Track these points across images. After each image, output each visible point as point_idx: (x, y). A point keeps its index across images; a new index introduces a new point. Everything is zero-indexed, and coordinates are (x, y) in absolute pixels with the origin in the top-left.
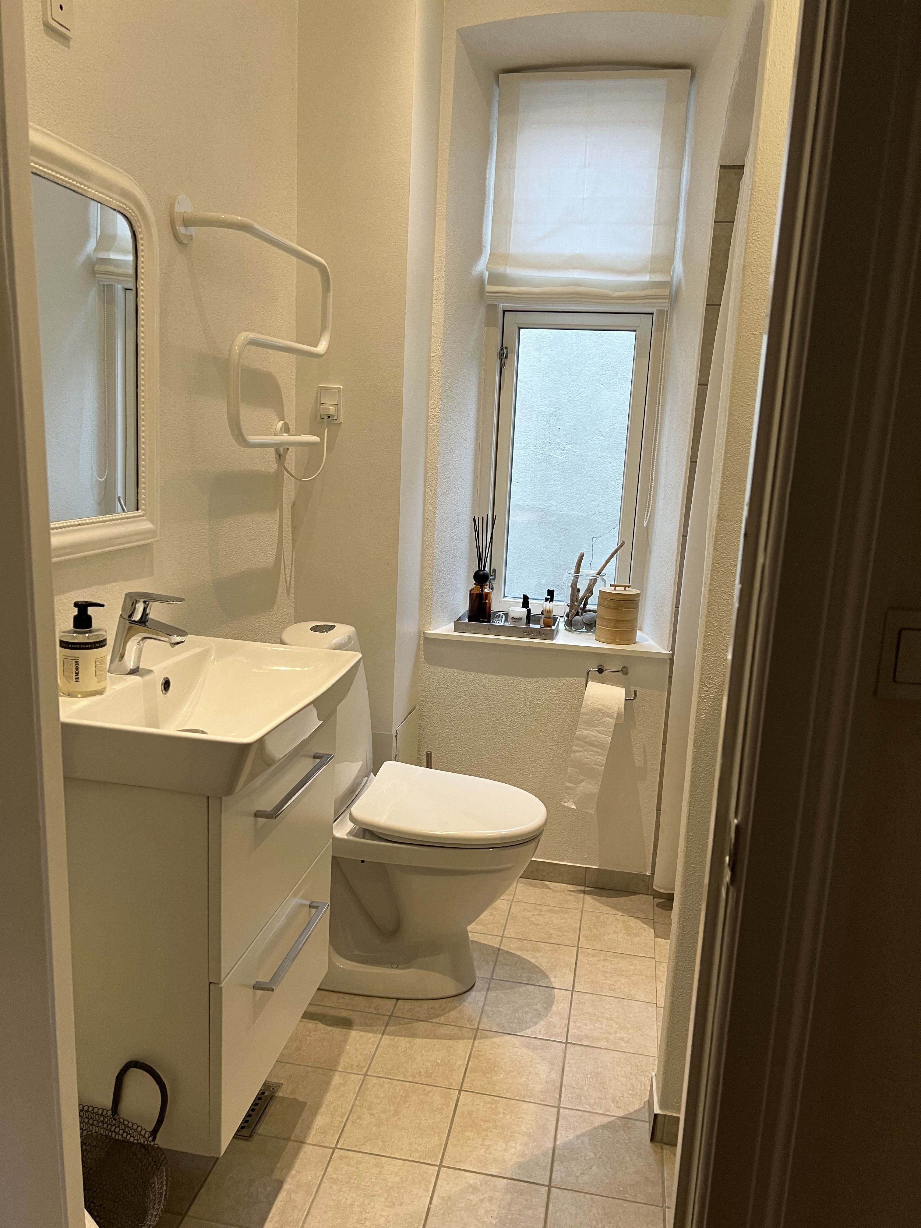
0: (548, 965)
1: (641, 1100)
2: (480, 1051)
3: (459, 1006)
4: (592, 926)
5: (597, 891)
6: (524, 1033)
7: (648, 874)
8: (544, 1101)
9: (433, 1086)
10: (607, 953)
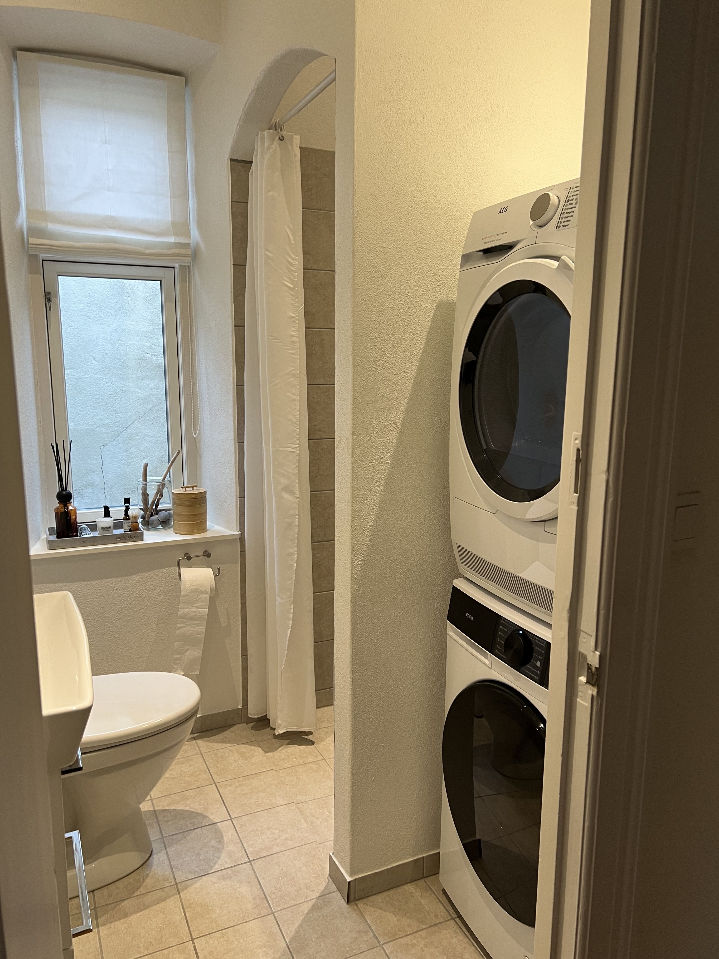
0: (201, 806)
1: (324, 877)
2: (189, 900)
3: (150, 873)
4: (216, 763)
5: (203, 734)
6: (215, 869)
7: (240, 707)
8: (259, 915)
9: (168, 948)
10: (238, 779)
